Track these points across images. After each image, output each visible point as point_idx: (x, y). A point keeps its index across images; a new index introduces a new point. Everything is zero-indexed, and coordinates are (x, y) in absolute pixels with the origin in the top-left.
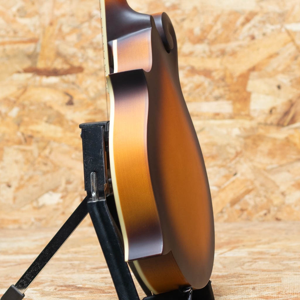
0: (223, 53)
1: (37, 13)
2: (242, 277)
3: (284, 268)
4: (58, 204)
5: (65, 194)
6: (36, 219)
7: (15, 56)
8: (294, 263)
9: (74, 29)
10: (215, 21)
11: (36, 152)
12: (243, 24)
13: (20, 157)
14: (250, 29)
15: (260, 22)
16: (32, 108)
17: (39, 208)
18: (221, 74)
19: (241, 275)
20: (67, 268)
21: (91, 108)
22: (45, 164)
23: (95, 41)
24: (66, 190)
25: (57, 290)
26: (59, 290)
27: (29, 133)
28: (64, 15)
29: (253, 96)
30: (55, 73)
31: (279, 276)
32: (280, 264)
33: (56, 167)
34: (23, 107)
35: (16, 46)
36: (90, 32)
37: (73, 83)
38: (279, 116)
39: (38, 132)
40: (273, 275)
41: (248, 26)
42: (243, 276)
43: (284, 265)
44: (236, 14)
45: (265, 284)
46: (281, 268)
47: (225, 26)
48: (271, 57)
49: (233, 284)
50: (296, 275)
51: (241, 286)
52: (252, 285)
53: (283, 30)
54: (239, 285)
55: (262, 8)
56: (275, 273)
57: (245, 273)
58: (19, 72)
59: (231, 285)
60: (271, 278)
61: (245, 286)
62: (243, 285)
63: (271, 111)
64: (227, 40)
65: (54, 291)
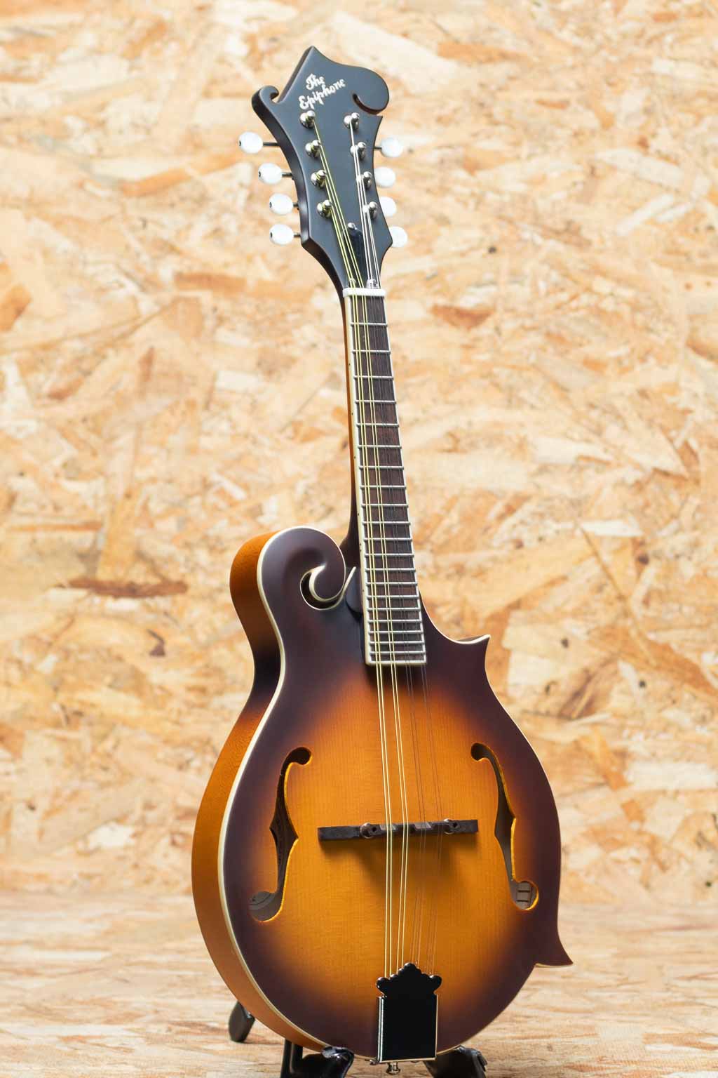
0: (460, 570)
1: (101, 472)
2: (520, 1022)
3: (594, 1005)
4: (126, 848)
5: (140, 828)
6: (81, 875)
7: (54, 554)
8: (611, 997)
9: (174, 508)
10: (448, 509)
11: (87, 744)
12: (501, 517)
13: (55, 751)
14: (514, 526)
15: (534, 514)
16: (84, 657)
17: (88, 853)
18: (455, 611)
19: (516, 1016)
20: (174, 985)
21: (199, 663)
22: (105, 769)
23: (211, 533)
24: (143, 822)
25: (174, 1031)
26: (177, 1033)
27: (76, 707)
28: (153, 480)
29: (515, 658)
30: (132, 591)
31: (589, 1022)
32: (585, 997)
33: (126, 776)
34: (67, 654)
35: (56, 535)
36: (203, 516)
37: (166, 614)
38: (563, 700)
39: (93, 705)
40: (578, 1020)
41: (511, 521)
42: (521, 1019)
43: (591, 1000)
44: (488, 496)
45: (569, 1040)
46: (589, 1006)
47: (467, 519)
48: (552, 583)
49: (507, 1035)
50: (621, 1022)
51: (525, 1041)
52: (545, 1040)
53: (578, 533)
54: (519, 1038)
55: (538, 487)
56: (582, 1015)
57: (524, 1014)
58: (61, 586)
59: (505, 1038)
60: (576, 1026)
61: (531, 1040)
62: (526, 1038)
63: (547, 689)
64: (470, 547)
65: (169, 1033)
